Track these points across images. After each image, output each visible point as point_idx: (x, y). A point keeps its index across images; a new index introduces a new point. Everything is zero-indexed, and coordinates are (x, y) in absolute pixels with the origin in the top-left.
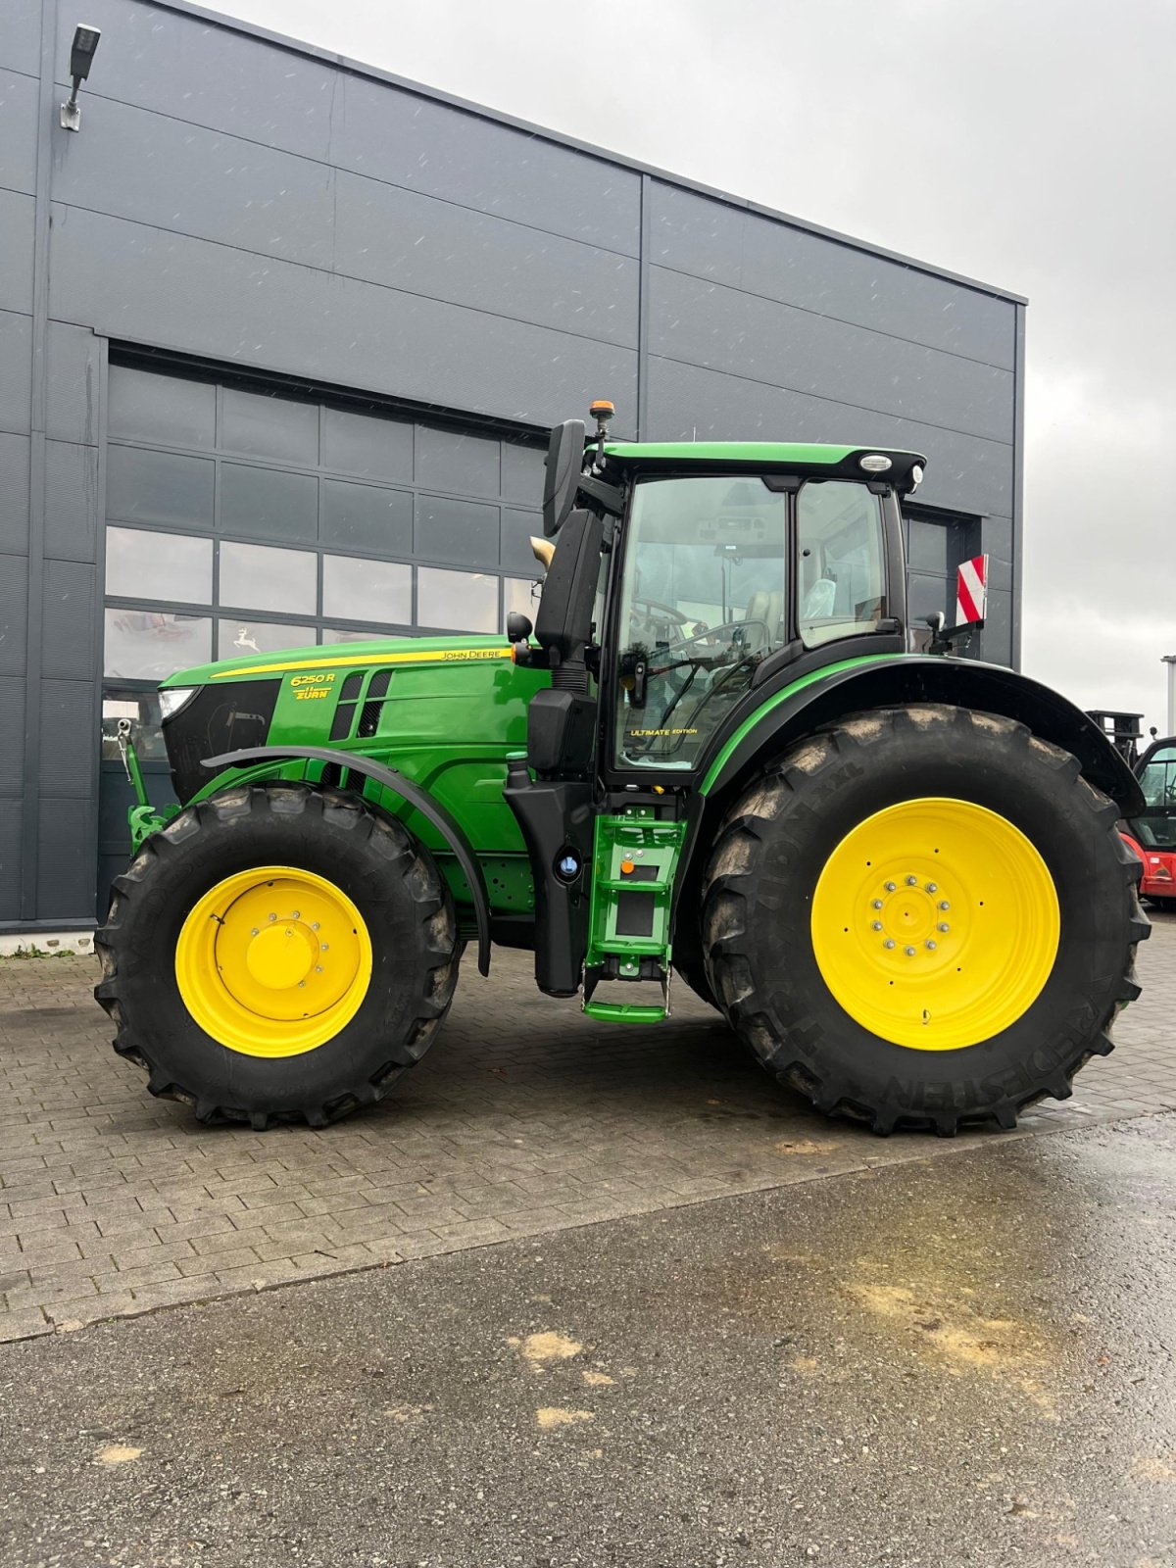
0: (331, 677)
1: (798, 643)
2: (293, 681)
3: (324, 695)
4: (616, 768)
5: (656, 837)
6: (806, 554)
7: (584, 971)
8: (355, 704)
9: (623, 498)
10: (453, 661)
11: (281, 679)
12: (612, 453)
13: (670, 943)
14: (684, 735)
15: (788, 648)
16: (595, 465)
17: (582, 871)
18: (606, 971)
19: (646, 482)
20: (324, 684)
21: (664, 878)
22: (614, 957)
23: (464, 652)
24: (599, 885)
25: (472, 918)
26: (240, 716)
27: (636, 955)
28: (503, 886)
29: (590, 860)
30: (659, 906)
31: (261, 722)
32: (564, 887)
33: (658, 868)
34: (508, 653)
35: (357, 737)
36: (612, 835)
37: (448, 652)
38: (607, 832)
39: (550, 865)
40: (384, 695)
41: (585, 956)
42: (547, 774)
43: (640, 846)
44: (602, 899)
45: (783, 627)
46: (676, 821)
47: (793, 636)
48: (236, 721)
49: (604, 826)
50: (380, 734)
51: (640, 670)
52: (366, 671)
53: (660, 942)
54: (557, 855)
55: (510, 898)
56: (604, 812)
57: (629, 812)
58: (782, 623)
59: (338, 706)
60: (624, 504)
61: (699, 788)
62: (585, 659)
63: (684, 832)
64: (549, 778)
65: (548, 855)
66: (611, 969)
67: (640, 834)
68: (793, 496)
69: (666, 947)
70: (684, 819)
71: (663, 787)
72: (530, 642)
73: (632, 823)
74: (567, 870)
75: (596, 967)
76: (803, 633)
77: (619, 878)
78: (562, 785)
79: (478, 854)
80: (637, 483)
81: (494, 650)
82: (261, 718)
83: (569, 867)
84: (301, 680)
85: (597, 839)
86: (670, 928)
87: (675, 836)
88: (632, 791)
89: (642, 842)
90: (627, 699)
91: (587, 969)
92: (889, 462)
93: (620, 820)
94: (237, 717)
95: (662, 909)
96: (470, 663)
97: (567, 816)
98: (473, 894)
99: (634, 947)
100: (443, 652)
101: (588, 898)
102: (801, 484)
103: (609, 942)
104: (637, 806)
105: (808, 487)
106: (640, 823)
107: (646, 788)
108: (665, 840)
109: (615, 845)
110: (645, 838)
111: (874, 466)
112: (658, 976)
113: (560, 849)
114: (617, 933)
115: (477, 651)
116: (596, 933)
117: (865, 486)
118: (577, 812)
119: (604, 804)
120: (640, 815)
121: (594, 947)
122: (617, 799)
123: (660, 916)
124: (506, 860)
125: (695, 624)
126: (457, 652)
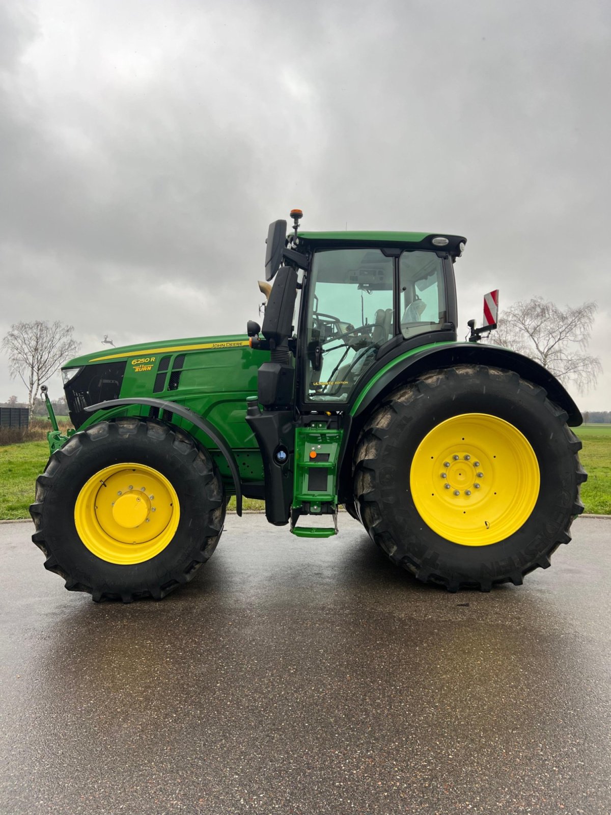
0: (153, 359)
1: (401, 336)
2: (133, 362)
3: (150, 369)
4: (306, 402)
5: (328, 438)
6: (404, 289)
7: (291, 511)
8: (166, 373)
9: (308, 260)
10: (218, 348)
11: (126, 361)
12: (302, 236)
13: (336, 494)
14: (341, 385)
15: (395, 338)
16: (293, 242)
17: (289, 458)
18: (303, 510)
19: (320, 251)
20: (149, 363)
21: (332, 459)
22: (307, 503)
23: (223, 343)
24: (298, 465)
25: (232, 484)
26: (106, 381)
27: (319, 501)
28: (248, 466)
29: (293, 452)
30: (331, 474)
31: (117, 384)
32: (279, 467)
33: (329, 454)
34: (247, 343)
35: (168, 390)
36: (304, 438)
37: (215, 344)
38: (302, 436)
39: (272, 455)
40: (182, 368)
41: (291, 503)
42: (269, 407)
43: (319, 443)
44: (300, 472)
45: (392, 327)
46: (338, 429)
47: (398, 332)
48: (103, 384)
49: (300, 433)
50: (180, 388)
51: (318, 351)
52: (172, 355)
53: (331, 494)
54: (275, 450)
55: (252, 472)
56: (300, 426)
57: (313, 425)
58: (392, 325)
59: (157, 374)
60: (309, 263)
61: (349, 413)
62: (289, 345)
63: (342, 435)
64: (270, 409)
65: (271, 450)
66: (306, 510)
67: (319, 437)
68: (397, 259)
69: (335, 497)
70: (342, 428)
71: (330, 412)
72: (260, 337)
73: (315, 431)
74: (281, 458)
75: (298, 509)
76: (403, 331)
77: (309, 461)
78: (277, 413)
79: (233, 450)
80: (316, 252)
81: (239, 342)
82: (117, 382)
83: (282, 457)
84: (137, 361)
85: (297, 440)
86: (336, 486)
87: (338, 437)
88: (314, 414)
89: (321, 441)
90: (311, 366)
91: (293, 510)
92: (447, 241)
93: (308, 430)
94: (104, 382)
95: (332, 476)
96: (227, 349)
97: (280, 430)
98: (232, 471)
99: (318, 497)
100: (212, 344)
101: (292, 472)
102: (402, 252)
103: (305, 495)
104: (317, 422)
105: (405, 254)
106: (319, 431)
107: (322, 413)
108: (332, 439)
109: (306, 443)
110: (322, 439)
111: (439, 243)
112: (331, 512)
113: (277, 447)
114: (308, 490)
115: (230, 343)
116: (297, 490)
117: (434, 253)
118: (285, 427)
119: (300, 422)
120: (319, 427)
121: (296, 498)
122: (306, 418)
123: (331, 480)
124: (248, 452)
125: (348, 325)
126: (220, 344)
